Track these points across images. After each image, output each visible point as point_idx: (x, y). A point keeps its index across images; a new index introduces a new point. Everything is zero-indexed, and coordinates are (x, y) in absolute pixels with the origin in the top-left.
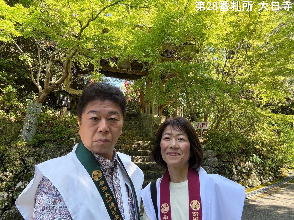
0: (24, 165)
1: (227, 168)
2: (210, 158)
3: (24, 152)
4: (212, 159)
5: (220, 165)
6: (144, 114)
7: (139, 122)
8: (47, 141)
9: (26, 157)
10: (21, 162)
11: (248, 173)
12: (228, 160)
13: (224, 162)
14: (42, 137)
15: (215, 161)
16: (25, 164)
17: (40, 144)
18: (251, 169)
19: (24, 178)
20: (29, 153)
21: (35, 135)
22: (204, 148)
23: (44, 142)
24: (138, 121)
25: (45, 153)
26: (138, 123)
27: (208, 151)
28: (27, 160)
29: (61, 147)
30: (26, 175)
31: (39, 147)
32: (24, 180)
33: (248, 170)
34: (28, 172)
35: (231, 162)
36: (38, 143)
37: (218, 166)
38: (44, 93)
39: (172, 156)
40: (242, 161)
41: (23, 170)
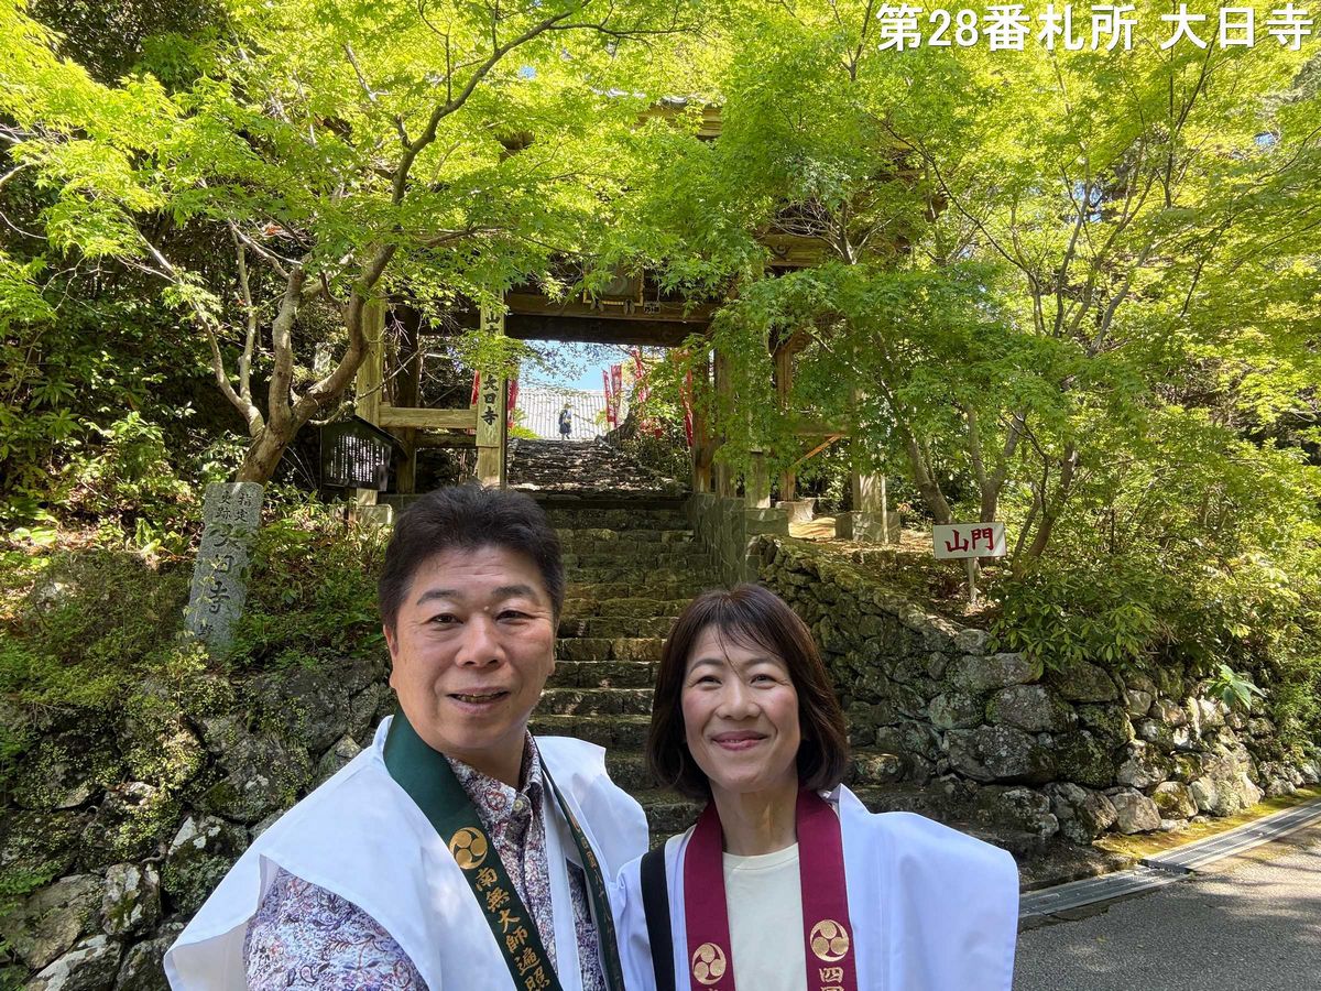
0: (202, 751)
1: (1094, 731)
2: (1012, 687)
3: (199, 697)
4: (1022, 691)
5: (1058, 717)
6: (712, 498)
7: (691, 533)
8: (291, 643)
9: (206, 715)
10: (190, 740)
11: (1198, 750)
12: (1099, 696)
13: (1076, 704)
14: (268, 629)
15: (1037, 703)
16: (204, 745)
17: (263, 658)
18: (1211, 732)
19: (203, 805)
20: (217, 698)
21: (242, 619)
22: (984, 644)
23: (278, 647)
24: (686, 528)
25: (284, 697)
26: (687, 539)
27: (1000, 656)
28: (212, 726)
29: (349, 667)
30: (211, 793)
31: (260, 672)
32: (206, 815)
33: (1198, 736)
34: (217, 778)
35: (1114, 702)
36: (254, 653)
37: (1049, 724)
38: (272, 437)
39: (736, 749)
40: (1167, 696)
41: (199, 771)
